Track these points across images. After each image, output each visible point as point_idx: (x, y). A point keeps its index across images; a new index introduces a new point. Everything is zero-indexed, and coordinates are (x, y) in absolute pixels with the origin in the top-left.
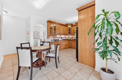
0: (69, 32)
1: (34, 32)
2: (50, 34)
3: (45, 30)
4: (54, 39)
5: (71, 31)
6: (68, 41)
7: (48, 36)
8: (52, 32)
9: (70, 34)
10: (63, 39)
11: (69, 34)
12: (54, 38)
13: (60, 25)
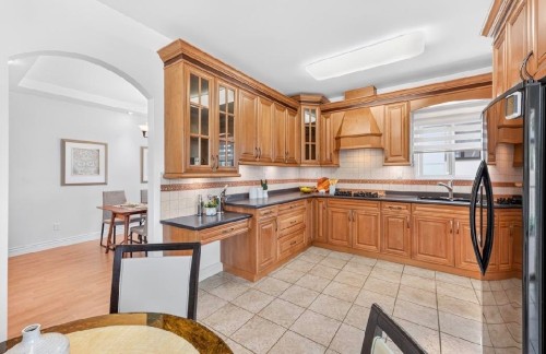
0: (307, 146)
1: (63, 143)
2: (192, 161)
3: (145, 128)
4: (217, 192)
5: (317, 143)
6: (305, 202)
7: (167, 175)
8: (205, 142)
9: (314, 158)
10: (271, 187)
11: (307, 158)
12: (221, 185)
13: (258, 100)
